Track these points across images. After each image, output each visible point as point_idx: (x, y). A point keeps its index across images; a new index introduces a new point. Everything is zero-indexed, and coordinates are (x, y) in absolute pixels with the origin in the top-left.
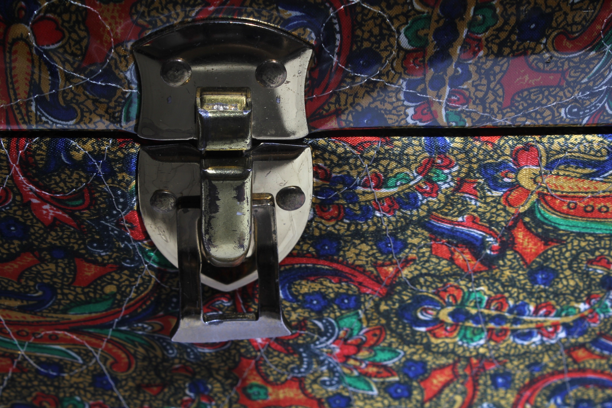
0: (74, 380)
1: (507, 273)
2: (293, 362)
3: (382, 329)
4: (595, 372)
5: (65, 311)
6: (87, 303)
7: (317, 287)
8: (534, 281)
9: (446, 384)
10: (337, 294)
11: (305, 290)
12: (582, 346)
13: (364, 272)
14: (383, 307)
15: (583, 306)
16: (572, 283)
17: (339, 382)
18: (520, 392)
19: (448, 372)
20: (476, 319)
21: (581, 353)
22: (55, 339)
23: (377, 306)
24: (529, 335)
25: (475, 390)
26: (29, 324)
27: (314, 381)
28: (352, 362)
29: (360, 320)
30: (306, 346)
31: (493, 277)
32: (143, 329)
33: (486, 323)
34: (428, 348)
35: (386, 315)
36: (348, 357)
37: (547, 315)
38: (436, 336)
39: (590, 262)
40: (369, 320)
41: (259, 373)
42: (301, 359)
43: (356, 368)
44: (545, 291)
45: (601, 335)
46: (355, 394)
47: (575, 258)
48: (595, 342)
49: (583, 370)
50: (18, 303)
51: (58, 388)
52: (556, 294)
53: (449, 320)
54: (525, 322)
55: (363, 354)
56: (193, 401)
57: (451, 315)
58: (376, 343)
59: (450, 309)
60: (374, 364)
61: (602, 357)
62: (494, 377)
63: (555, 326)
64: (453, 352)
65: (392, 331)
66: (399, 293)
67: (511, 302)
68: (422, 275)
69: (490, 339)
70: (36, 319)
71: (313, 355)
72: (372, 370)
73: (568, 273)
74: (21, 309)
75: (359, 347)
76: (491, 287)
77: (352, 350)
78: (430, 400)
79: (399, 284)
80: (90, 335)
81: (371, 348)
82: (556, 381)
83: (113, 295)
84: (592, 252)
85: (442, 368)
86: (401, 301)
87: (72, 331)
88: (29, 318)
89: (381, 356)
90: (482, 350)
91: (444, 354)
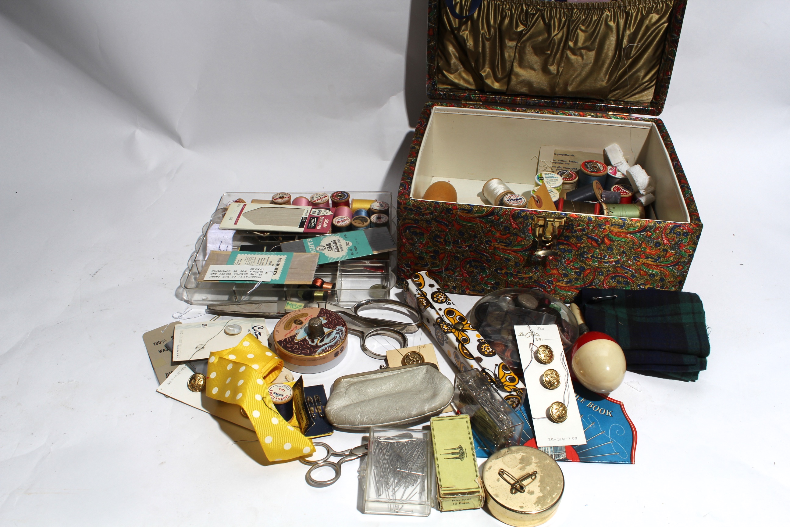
0: (511, 263)
1: (603, 248)
2: (557, 264)
3: (576, 258)
4: (621, 274)
5: (513, 247)
6: (517, 246)
7: (564, 247)
8: (608, 250)
9: (589, 273)
10: (568, 249)
11: (561, 247)
12: (618, 267)
13: (574, 245)
14: (577, 253)
15: (618, 257)
16: (616, 251)
17: (566, 270)
18: (605, 277)
19: (589, 270)
20: (596, 258)
21: (618, 269)
22: (509, 253)
23: (575, 252)
24: (607, 263)
25: (595, 275)
26: (505, 249)
27: (561, 269)
28: (569, 265)
29: (572, 255)
30: (560, 260)
31: (600, 248)
32: (527, 253)
33: (598, 259)
34: (585, 263)
35: (577, 255)
36: (568, 264)
37: (611, 258)
38: (587, 261)
39: (620, 247)
40: (574, 256)
41: (549, 266)
42: (559, 263)
43: (570, 267)
44: (610, 253)
45: (623, 265)
46: (569, 273)
47: (617, 246)
48: (621, 266)
49: (619, 273)
50: (504, 244)
51: (507, 265)
52: (613, 254)
53: (590, 257)
54: (606, 260)
55: (572, 264)
56: (534, 271)
57: (591, 256)
58: (575, 261)
59: (591, 255)
60: (574, 266)
61: (623, 270)
62: (599, 273)
63: (613, 261)
64: (591, 265)
65: (578, 259)
66: (580, 250)
67: (603, 255)
68: (585, 246)
69: (598, 263)
70: (507, 248)
71: (561, 263)
72: (573, 268)
73: (615, 249)
74: (505, 246)
75: (571, 262)
76: (599, 250)
77: (569, 262)
78: (585, 277)
79: (580, 248)
80: (517, 253)
81: (573, 263)
82: (613, 275)
83: (523, 244)
84: (620, 245)
85: (588, 269)
86: (581, 252)
87: (513, 252)
88: (506, 248)
89: (575, 265)
90: (597, 266)
91: (589, 265)
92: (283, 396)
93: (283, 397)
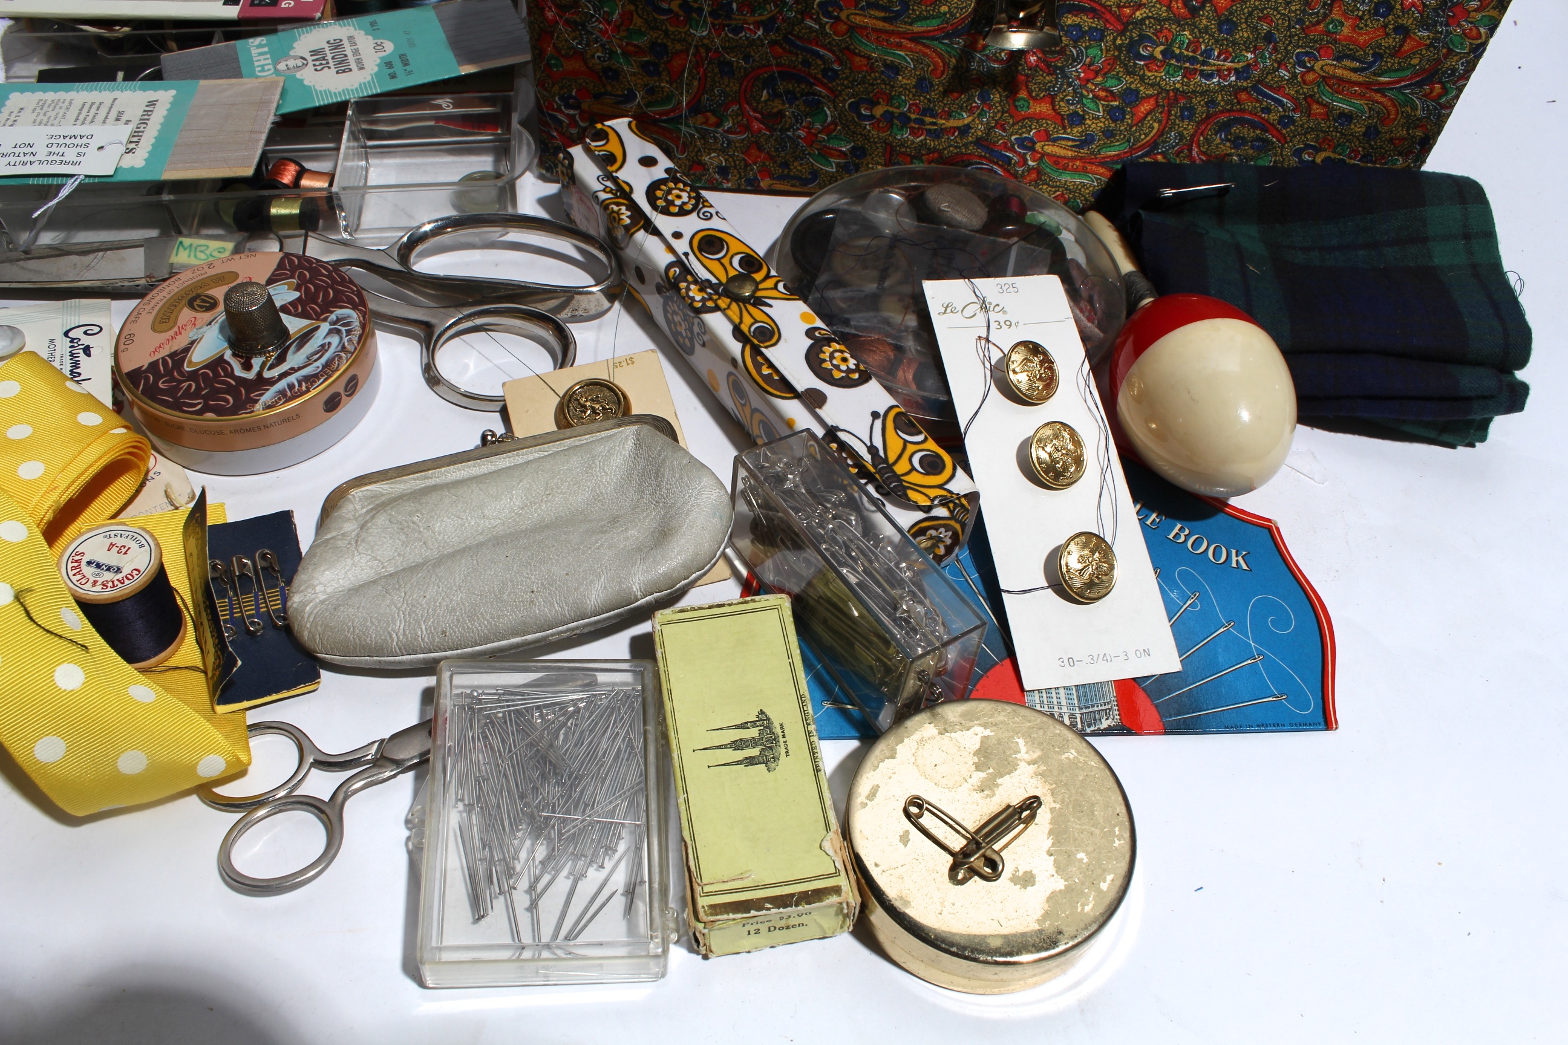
0: (905, 81)
1: (1204, 22)
2: (1051, 82)
3: (1116, 58)
4: (1250, 113)
5: (911, 24)
6: (926, 18)
7: (1077, 20)
8: (1220, 31)
9: (1149, 113)
10: (1090, 28)
11: (1069, 22)
12: (1245, 89)
13: (1110, 11)
14: (1119, 42)
15: (1250, 56)
16: (1245, 35)
17: (1078, 102)
18: (1199, 124)
19: (1152, 101)
20: (1178, 58)
21: (1243, 96)
22: (899, 46)
23: (1115, 39)
24: (1210, 76)
25: (1168, 119)
26: (886, 32)
27: (1062, 100)
28: (1089, 85)
29: (1101, 50)
30: (1062, 69)
31: (1194, 24)
32: (958, 43)
33: (1185, 62)
34: (1142, 78)
35: (1119, 48)
36: (1088, 81)
37: (1225, 60)
38: (1150, 71)
39: (1260, 19)
40: (1107, 51)
41: (1027, 87)
42: (1057, 79)
43: (1092, 91)
44: (1227, 39)
45: (1259, 82)
46: (1088, 113)
47: (1250, 14)
48: (1254, 87)
49: (1243, 111)
50: (882, 15)
51: (892, 87)
52: (1234, 43)
53: (1160, 57)
54: (1209, 64)
55: (1099, 79)
56: (978, 107)
57: (1162, 52)
58: (1109, 71)
59: (1162, 47)
60: (1106, 90)
61: (1257, 101)
62: (1182, 109)
63: (1229, 70)
64: (1159, 85)
65: (1122, 62)
66: (1131, 31)
67: (1203, 47)
68: (1148, 17)
69: (1184, 76)
70: (891, 28)
71: (1065, 76)
72: (1102, 94)
73: (1244, 26)
74: (884, 19)
75: (1097, 73)
76: (1192, 32)
77: (1091, 76)
78: (1137, 125)
79: (1132, 23)
80: (924, 45)
81: (1105, 75)
82: (1224, 118)
83: (945, 14)
84: (1262, 11)
85: (1150, 96)
86: (1131, 38)
87: (911, 40)
88: (887, 26)
89: (1110, 83)
90: (1178, 86)
91: (1152, 85)
92: (119, 570)
93: (120, 576)
